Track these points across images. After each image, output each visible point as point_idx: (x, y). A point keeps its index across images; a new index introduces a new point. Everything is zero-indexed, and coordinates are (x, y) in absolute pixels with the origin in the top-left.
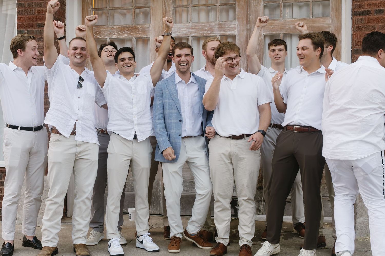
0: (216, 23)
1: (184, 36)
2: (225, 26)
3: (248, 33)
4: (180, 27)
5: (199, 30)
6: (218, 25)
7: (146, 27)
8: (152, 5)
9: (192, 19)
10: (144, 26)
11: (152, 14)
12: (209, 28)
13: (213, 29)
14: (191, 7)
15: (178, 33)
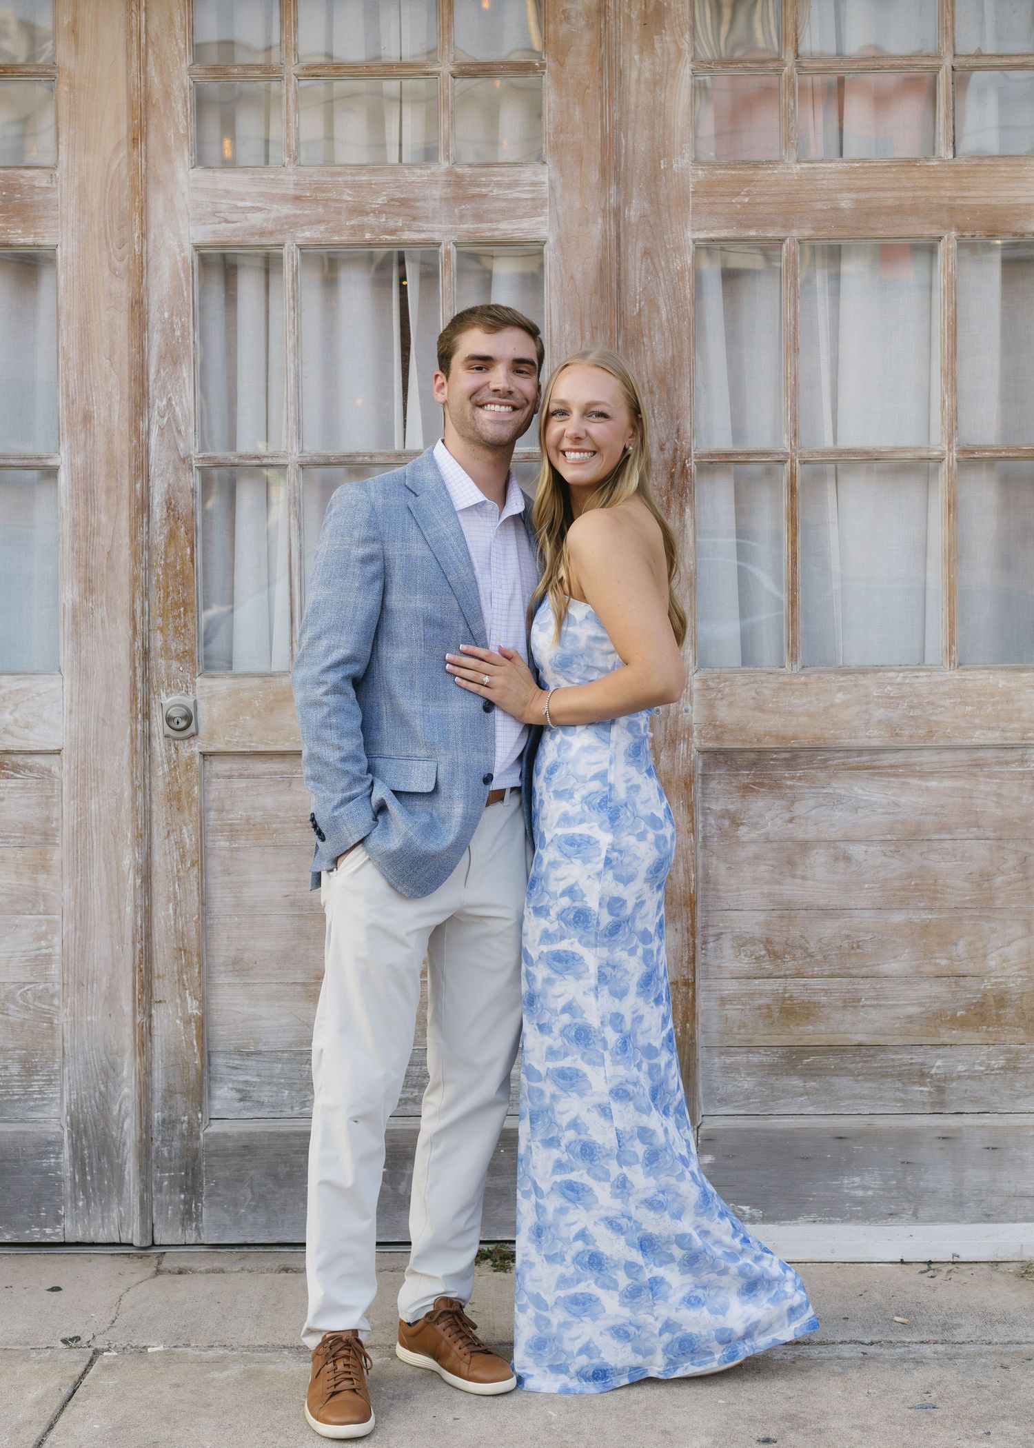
0: (432, 174)
1: (255, 240)
2: (484, 190)
3: (614, 233)
4: (228, 191)
5: (338, 212)
6: (448, 184)
7: (32, 187)
8: (65, 57)
9: (298, 147)
10: (22, 181)
11: (63, 113)
12: (393, 200)
13: (416, 208)
14: (293, 77)
15: (220, 223)
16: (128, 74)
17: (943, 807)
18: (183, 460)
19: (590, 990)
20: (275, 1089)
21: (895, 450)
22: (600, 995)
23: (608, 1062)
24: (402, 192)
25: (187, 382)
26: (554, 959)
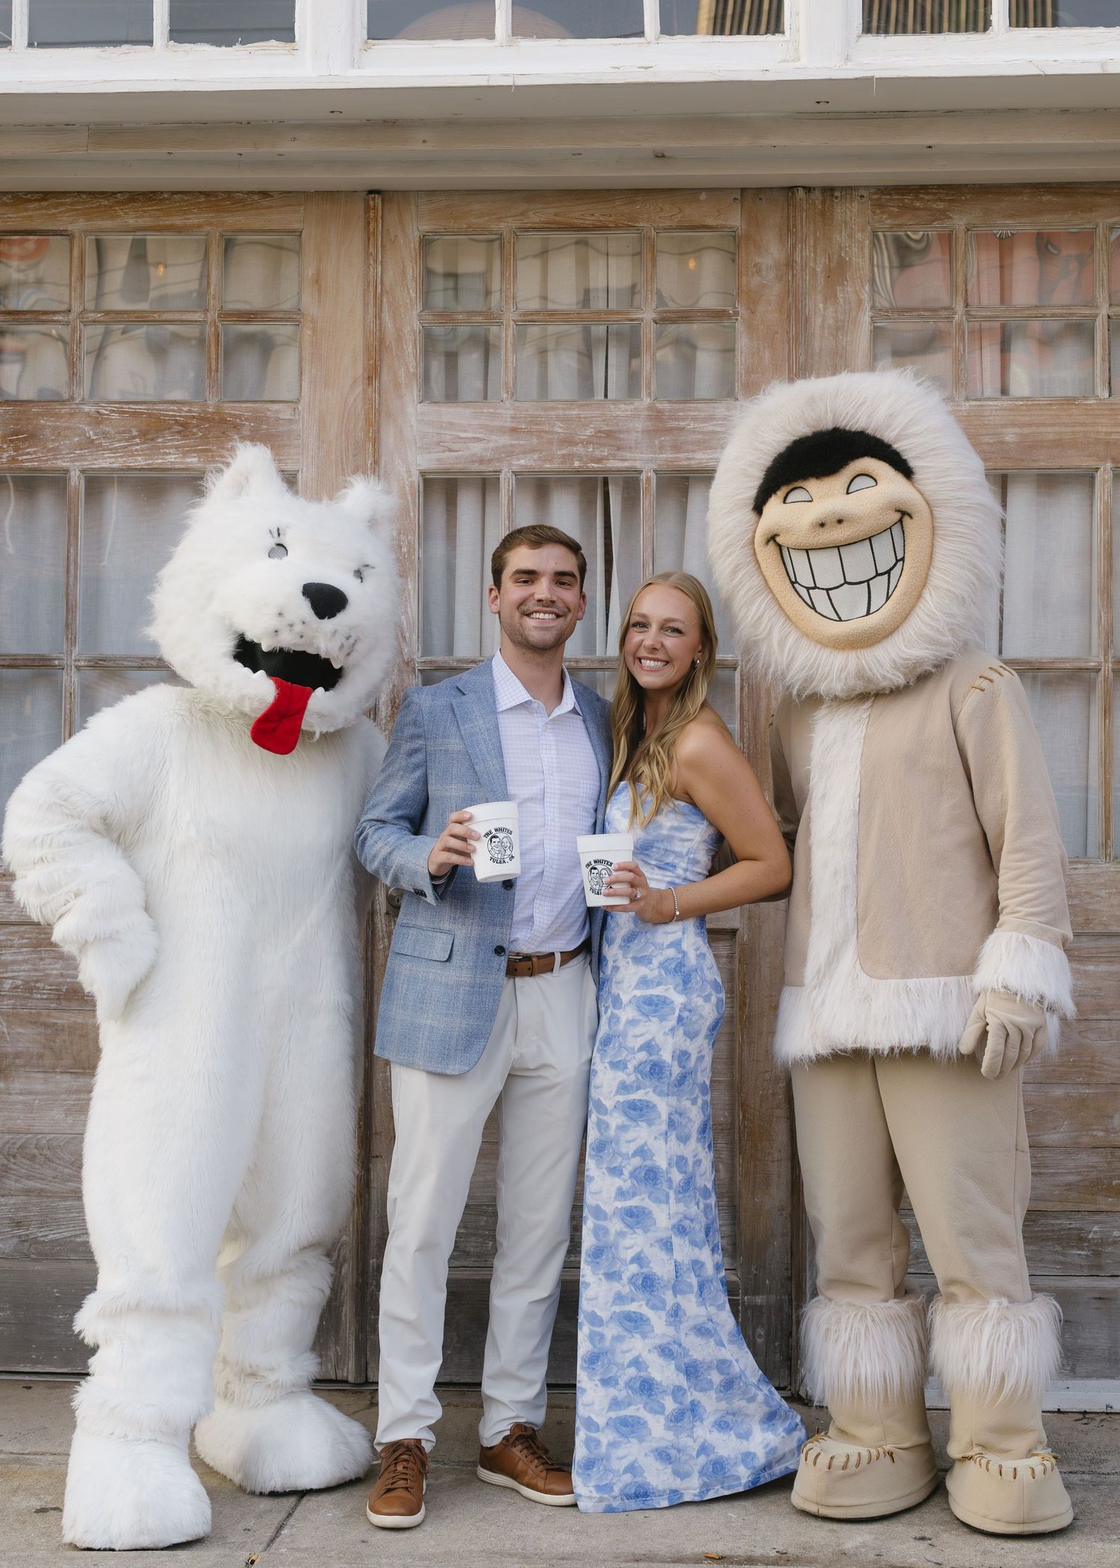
0: (635, 409)
1: (474, 467)
2: (682, 424)
4: (452, 424)
5: (550, 442)
6: (650, 418)
7: (278, 419)
8: (309, 305)
9: (514, 384)
10: (268, 413)
11: (307, 354)
12: (600, 432)
13: (620, 439)
14: (512, 322)
15: (444, 452)
16: (365, 319)
17: (1099, 989)
18: (407, 663)
19: (661, 1134)
20: (480, 1240)
21: (1055, 661)
22: (669, 1139)
23: (672, 1200)
24: (607, 425)
25: (411, 593)
26: (630, 1108)
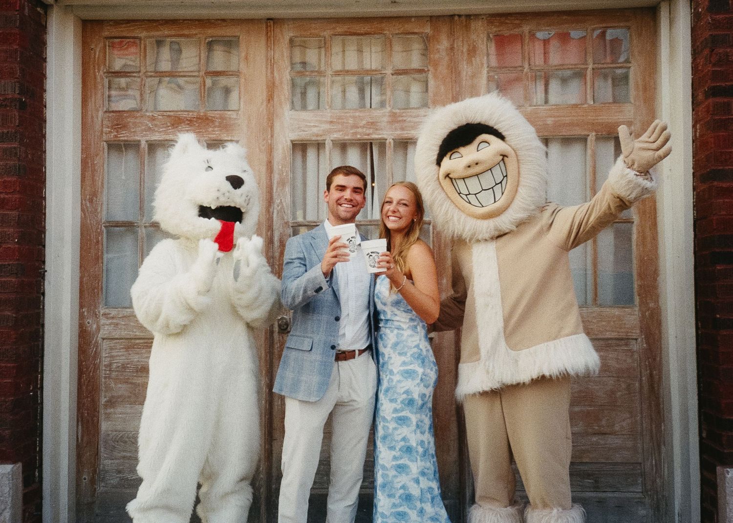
0: (384, 112)
1: (314, 138)
4: (304, 119)
5: (347, 127)
6: (390, 116)
7: (230, 118)
8: (243, 68)
9: (331, 102)
10: (226, 116)
11: (242, 90)
12: (369, 122)
13: (378, 126)
14: (330, 75)
15: (300, 132)
16: (266, 75)
18: (286, 223)
19: (413, 431)
22: (417, 433)
23: (419, 461)
24: (372, 119)
